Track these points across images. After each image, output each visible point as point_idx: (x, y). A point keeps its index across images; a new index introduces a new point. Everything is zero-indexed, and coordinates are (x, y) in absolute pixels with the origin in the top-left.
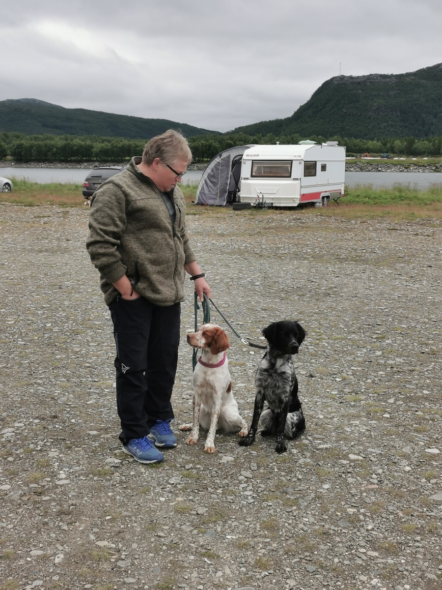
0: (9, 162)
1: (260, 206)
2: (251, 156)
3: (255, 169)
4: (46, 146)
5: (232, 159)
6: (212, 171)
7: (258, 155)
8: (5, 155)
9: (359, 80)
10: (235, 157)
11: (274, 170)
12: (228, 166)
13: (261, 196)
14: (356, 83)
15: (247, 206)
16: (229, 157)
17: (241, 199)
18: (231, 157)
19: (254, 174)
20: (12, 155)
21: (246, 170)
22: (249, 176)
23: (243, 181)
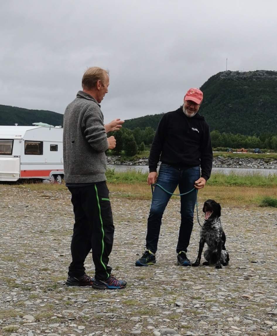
9: (245, 76)
14: (242, 78)
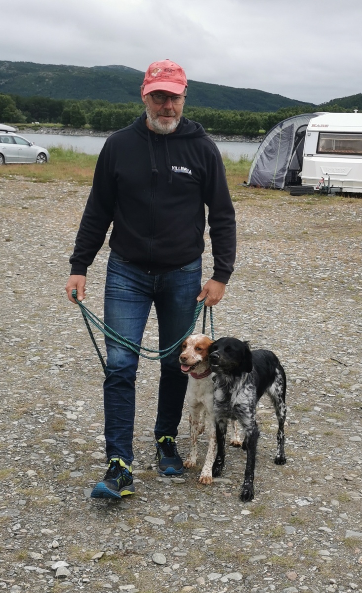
0: (88, 131)
1: (325, 192)
2: (318, 126)
3: (322, 143)
4: (125, 114)
5: (295, 129)
6: (270, 144)
7: (327, 126)
8: (84, 123)
10: (299, 128)
11: (349, 145)
12: (290, 139)
13: (326, 178)
15: (309, 191)
16: (292, 127)
17: (303, 181)
18: (294, 127)
19: (320, 150)
20: (90, 123)
21: (310, 144)
22: (314, 152)
23: (305, 159)
